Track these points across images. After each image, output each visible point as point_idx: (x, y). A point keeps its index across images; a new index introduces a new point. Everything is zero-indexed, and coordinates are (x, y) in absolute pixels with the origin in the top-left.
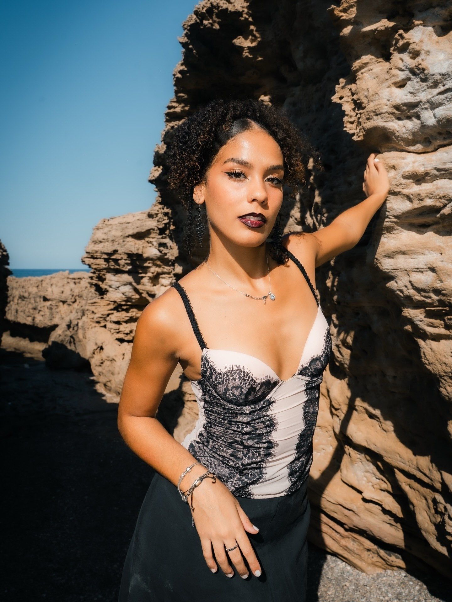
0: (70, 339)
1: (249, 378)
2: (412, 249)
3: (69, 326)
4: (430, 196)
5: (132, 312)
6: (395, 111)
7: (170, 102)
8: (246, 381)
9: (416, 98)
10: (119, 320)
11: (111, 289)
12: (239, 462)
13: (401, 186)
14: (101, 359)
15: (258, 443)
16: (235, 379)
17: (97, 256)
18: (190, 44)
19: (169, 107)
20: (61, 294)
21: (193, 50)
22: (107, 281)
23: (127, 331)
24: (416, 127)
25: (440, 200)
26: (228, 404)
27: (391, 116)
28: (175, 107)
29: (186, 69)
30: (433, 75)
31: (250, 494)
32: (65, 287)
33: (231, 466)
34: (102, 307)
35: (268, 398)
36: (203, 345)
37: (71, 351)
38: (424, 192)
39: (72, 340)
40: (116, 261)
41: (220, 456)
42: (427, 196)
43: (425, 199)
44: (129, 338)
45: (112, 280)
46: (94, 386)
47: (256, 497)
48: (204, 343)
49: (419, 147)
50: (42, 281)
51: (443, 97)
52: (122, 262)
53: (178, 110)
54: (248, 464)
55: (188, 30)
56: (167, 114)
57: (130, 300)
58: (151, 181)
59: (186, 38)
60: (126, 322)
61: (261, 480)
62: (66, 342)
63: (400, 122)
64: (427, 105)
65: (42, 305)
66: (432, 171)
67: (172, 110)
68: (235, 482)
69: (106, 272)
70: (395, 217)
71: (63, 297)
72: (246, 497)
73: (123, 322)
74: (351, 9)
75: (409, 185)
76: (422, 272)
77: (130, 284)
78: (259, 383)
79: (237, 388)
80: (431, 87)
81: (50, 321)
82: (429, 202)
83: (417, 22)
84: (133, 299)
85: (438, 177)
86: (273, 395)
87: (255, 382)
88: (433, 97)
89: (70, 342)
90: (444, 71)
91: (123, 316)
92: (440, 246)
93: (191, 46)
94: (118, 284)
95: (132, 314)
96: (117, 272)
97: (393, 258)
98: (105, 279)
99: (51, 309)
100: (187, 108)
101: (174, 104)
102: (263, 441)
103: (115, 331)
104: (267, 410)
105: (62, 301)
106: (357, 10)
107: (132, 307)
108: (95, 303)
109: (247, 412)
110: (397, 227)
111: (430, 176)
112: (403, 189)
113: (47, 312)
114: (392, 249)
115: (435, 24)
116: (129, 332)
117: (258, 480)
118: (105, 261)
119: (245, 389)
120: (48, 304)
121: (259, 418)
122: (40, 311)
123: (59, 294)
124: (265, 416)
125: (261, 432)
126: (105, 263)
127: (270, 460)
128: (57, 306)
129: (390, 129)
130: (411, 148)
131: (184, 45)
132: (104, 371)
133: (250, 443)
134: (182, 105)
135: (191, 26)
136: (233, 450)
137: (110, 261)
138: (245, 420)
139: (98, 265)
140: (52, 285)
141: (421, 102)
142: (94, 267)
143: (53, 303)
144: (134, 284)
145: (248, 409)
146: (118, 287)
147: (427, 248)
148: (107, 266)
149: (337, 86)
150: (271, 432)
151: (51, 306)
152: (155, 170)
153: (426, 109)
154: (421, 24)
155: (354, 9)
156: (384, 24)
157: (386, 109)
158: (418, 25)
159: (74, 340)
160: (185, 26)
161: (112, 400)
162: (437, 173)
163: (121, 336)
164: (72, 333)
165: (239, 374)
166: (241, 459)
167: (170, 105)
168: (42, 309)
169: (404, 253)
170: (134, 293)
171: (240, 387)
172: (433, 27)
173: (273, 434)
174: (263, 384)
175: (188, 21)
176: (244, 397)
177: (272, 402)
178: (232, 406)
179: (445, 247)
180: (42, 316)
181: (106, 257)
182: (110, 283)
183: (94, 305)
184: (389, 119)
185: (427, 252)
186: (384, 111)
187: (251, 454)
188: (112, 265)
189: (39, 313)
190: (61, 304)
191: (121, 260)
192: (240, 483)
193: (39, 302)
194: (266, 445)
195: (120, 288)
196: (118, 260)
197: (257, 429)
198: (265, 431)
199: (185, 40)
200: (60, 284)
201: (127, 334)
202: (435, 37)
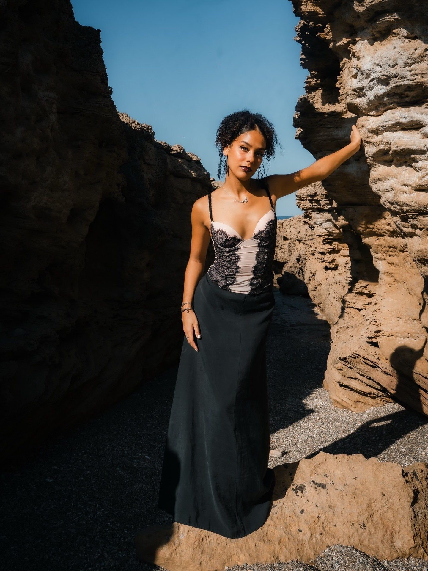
0: (299, 271)
1: (226, 234)
2: (383, 177)
3: (298, 260)
4: (381, 143)
5: (334, 245)
6: (355, 92)
7: (307, 78)
8: (224, 236)
9: (362, 84)
10: (324, 251)
11: (316, 225)
12: (224, 274)
13: (369, 138)
14: (315, 285)
15: (232, 266)
16: (220, 234)
17: (304, 198)
18: (302, 41)
19: (307, 82)
20: (298, 234)
21: (306, 44)
22: (313, 219)
23: (330, 260)
24: (367, 101)
25: (386, 145)
26: (220, 247)
27: (354, 96)
28: (310, 82)
29: (305, 57)
30: (365, 71)
31: (230, 289)
32: (301, 228)
33: (222, 276)
34: (319, 242)
35: (237, 246)
36: (212, 220)
37: (299, 280)
38: (378, 140)
39: (301, 271)
40: (318, 201)
41: (218, 271)
42: (380, 143)
43: (380, 145)
44: (332, 266)
45: (316, 218)
46: (313, 308)
47: (233, 291)
48: (212, 218)
49: (374, 113)
50: (283, 223)
51: (372, 83)
52: (323, 203)
53: (313, 83)
54: (228, 275)
55: (299, 32)
56: (306, 88)
57: (331, 234)
58: (296, 138)
59: (298, 37)
60: (330, 253)
61: (234, 284)
62: (296, 272)
63: (360, 99)
64: (367, 88)
65: (283, 243)
66: (379, 127)
67: (309, 84)
68: (223, 283)
69: (312, 211)
70: (372, 157)
71: (299, 237)
72: (228, 291)
73: (327, 252)
74: (329, 33)
75: (373, 137)
76: (389, 191)
77: (330, 221)
78: (230, 238)
79: (221, 238)
80: (366, 78)
81: (289, 257)
82: (382, 147)
83: (358, 39)
84: (334, 233)
85: (384, 131)
86: (239, 245)
87: (228, 237)
88: (368, 83)
89: (299, 273)
90: (369, 68)
91: (327, 248)
92: (396, 174)
93: (303, 42)
94: (321, 221)
95: (334, 247)
96: (320, 211)
97: (376, 183)
98: (311, 217)
99: (290, 247)
100: (319, 82)
101: (309, 80)
102: (234, 265)
103: (321, 260)
104: (237, 251)
105: (298, 240)
106: (332, 33)
107: (334, 240)
108: (313, 239)
109: (227, 251)
110: (375, 164)
111: (379, 131)
112: (371, 139)
113: (287, 249)
114: (374, 177)
115: (368, 38)
116: (331, 261)
117: (233, 283)
118: (310, 202)
119: (224, 240)
120: (287, 242)
121: (233, 255)
122: (281, 248)
123: (296, 234)
124: (235, 254)
125: (233, 261)
126: (310, 204)
127: (238, 275)
128: (294, 244)
129: (355, 104)
130: (371, 114)
131: (299, 41)
132: (317, 295)
133: (229, 266)
134: (315, 79)
135: (300, 28)
136: (223, 269)
137: (313, 201)
138: (227, 254)
139: (305, 205)
140: (290, 226)
141: (363, 87)
142: (302, 207)
143: (291, 242)
144: (333, 221)
145: (227, 250)
146: (322, 224)
147: (390, 176)
148: (311, 207)
149: (338, 77)
150: (238, 262)
151: (289, 244)
152: (299, 130)
153: (368, 90)
154: (360, 40)
155: (331, 33)
156: (345, 40)
157: (350, 92)
158: (359, 41)
159: (303, 272)
160: (297, 30)
161: (322, 317)
162: (382, 128)
163: (326, 264)
164: (301, 266)
165: (222, 232)
166: (225, 273)
167: (307, 80)
168: (283, 247)
169: (380, 180)
170: (334, 229)
171: (222, 238)
172: (368, 40)
173: (239, 262)
174: (232, 238)
175: (299, 25)
176: (224, 243)
177: (239, 248)
178: (222, 247)
179: (398, 175)
180: (283, 252)
181: (309, 198)
182: (315, 220)
183: (312, 241)
184: (354, 98)
185: (390, 178)
186: (350, 93)
187: (229, 271)
188: (315, 205)
189: (280, 250)
190: (298, 242)
191: (321, 200)
192: (225, 283)
193: (280, 241)
194: (236, 267)
195: (323, 224)
196: (320, 200)
197: (232, 260)
198: (235, 261)
199: (298, 38)
200: (297, 226)
201: (330, 263)
202: (369, 46)
